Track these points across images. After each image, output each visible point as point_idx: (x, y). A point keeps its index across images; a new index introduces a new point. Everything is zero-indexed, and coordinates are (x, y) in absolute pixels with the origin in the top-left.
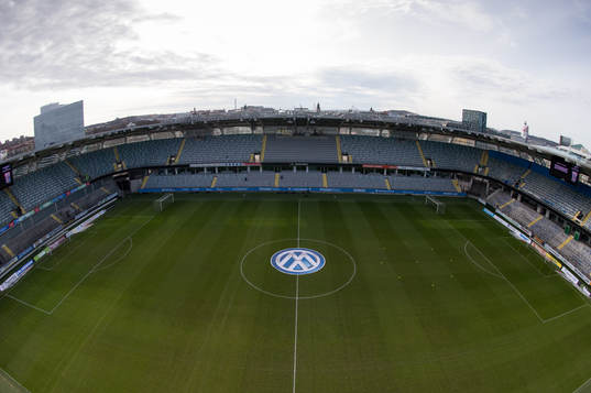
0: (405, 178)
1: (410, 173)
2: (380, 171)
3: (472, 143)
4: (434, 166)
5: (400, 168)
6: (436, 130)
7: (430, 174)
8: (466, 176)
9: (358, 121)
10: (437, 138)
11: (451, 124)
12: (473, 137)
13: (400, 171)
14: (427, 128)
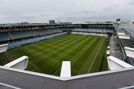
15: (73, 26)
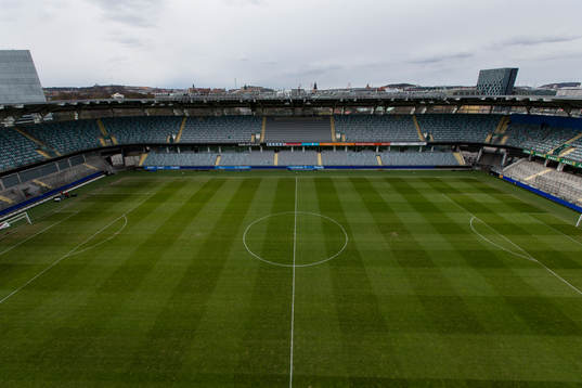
0: (398, 154)
1: (403, 149)
2: (373, 148)
3: (486, 110)
4: (432, 140)
5: (393, 144)
6: (438, 102)
7: (425, 149)
8: (473, 147)
9: (351, 101)
10: (439, 109)
11: (461, 90)
12: (489, 102)
13: (393, 147)
14: (427, 100)
15: (560, 112)
